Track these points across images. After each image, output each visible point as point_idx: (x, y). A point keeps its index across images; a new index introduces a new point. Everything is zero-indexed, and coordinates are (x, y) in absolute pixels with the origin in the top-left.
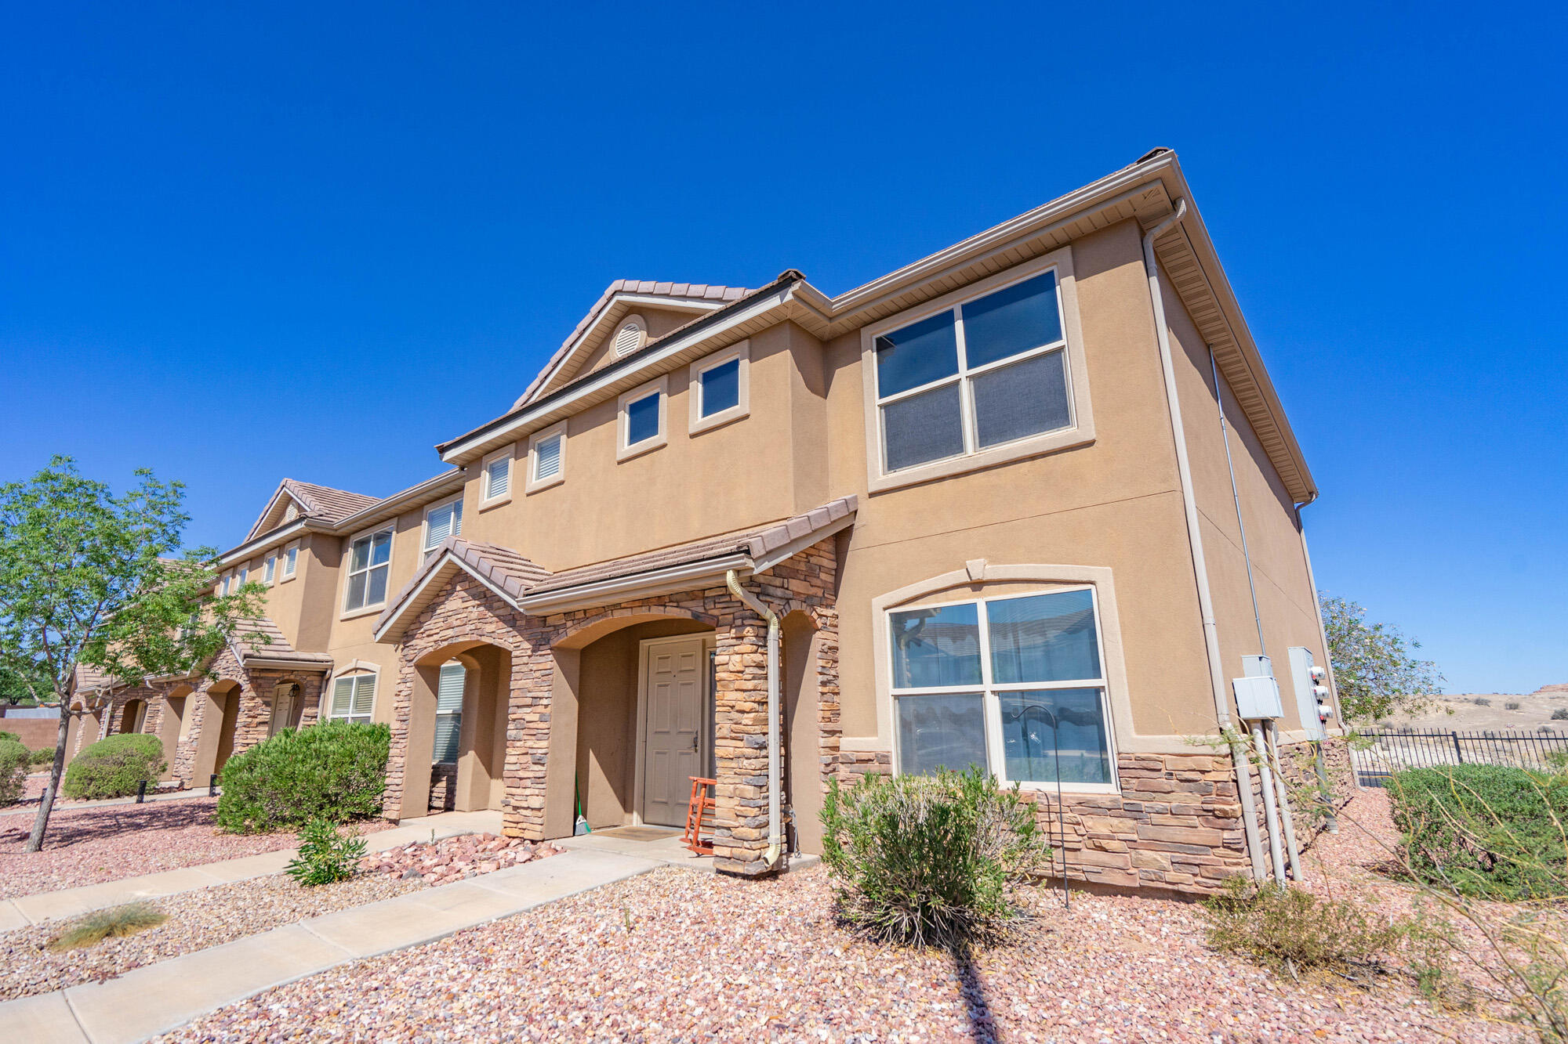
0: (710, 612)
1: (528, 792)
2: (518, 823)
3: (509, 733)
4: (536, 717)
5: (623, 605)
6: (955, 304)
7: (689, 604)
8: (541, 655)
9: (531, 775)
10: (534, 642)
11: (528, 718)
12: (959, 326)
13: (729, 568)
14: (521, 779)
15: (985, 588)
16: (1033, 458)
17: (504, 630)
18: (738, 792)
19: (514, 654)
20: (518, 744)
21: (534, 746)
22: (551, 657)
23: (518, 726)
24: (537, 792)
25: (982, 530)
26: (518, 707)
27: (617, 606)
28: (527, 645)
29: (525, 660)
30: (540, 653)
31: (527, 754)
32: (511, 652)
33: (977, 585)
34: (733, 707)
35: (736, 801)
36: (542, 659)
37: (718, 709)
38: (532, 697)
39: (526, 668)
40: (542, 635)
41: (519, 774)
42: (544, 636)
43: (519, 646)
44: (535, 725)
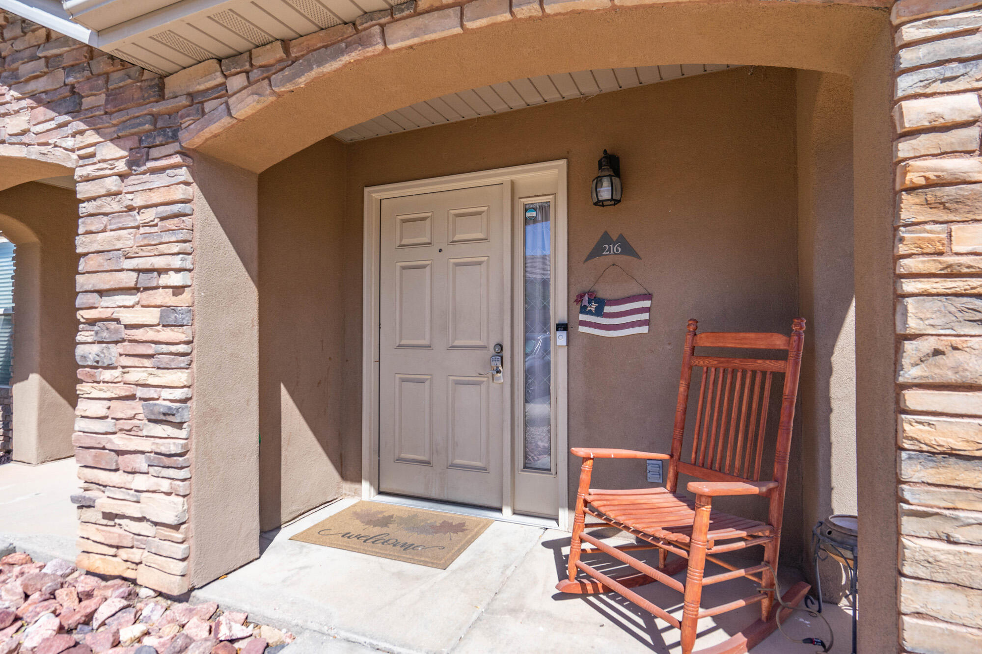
1: (140, 482)
3: (80, 350)
4: (152, 316)
8: (154, 171)
9: (148, 446)
10: (132, 143)
11: (127, 317)
14: (119, 453)
17: (52, 125)
19: (79, 172)
20: (107, 375)
21: (152, 381)
22: (184, 174)
23: (105, 335)
24: (165, 485)
26: (101, 293)
28: (111, 151)
29: (112, 184)
30: (150, 164)
31: (132, 397)
32: (73, 170)
36: (158, 180)
37: (909, 286)
38: (139, 271)
39: (114, 206)
40: (155, 123)
41: (110, 441)
42: (160, 124)
43: (93, 155)
44: (150, 334)
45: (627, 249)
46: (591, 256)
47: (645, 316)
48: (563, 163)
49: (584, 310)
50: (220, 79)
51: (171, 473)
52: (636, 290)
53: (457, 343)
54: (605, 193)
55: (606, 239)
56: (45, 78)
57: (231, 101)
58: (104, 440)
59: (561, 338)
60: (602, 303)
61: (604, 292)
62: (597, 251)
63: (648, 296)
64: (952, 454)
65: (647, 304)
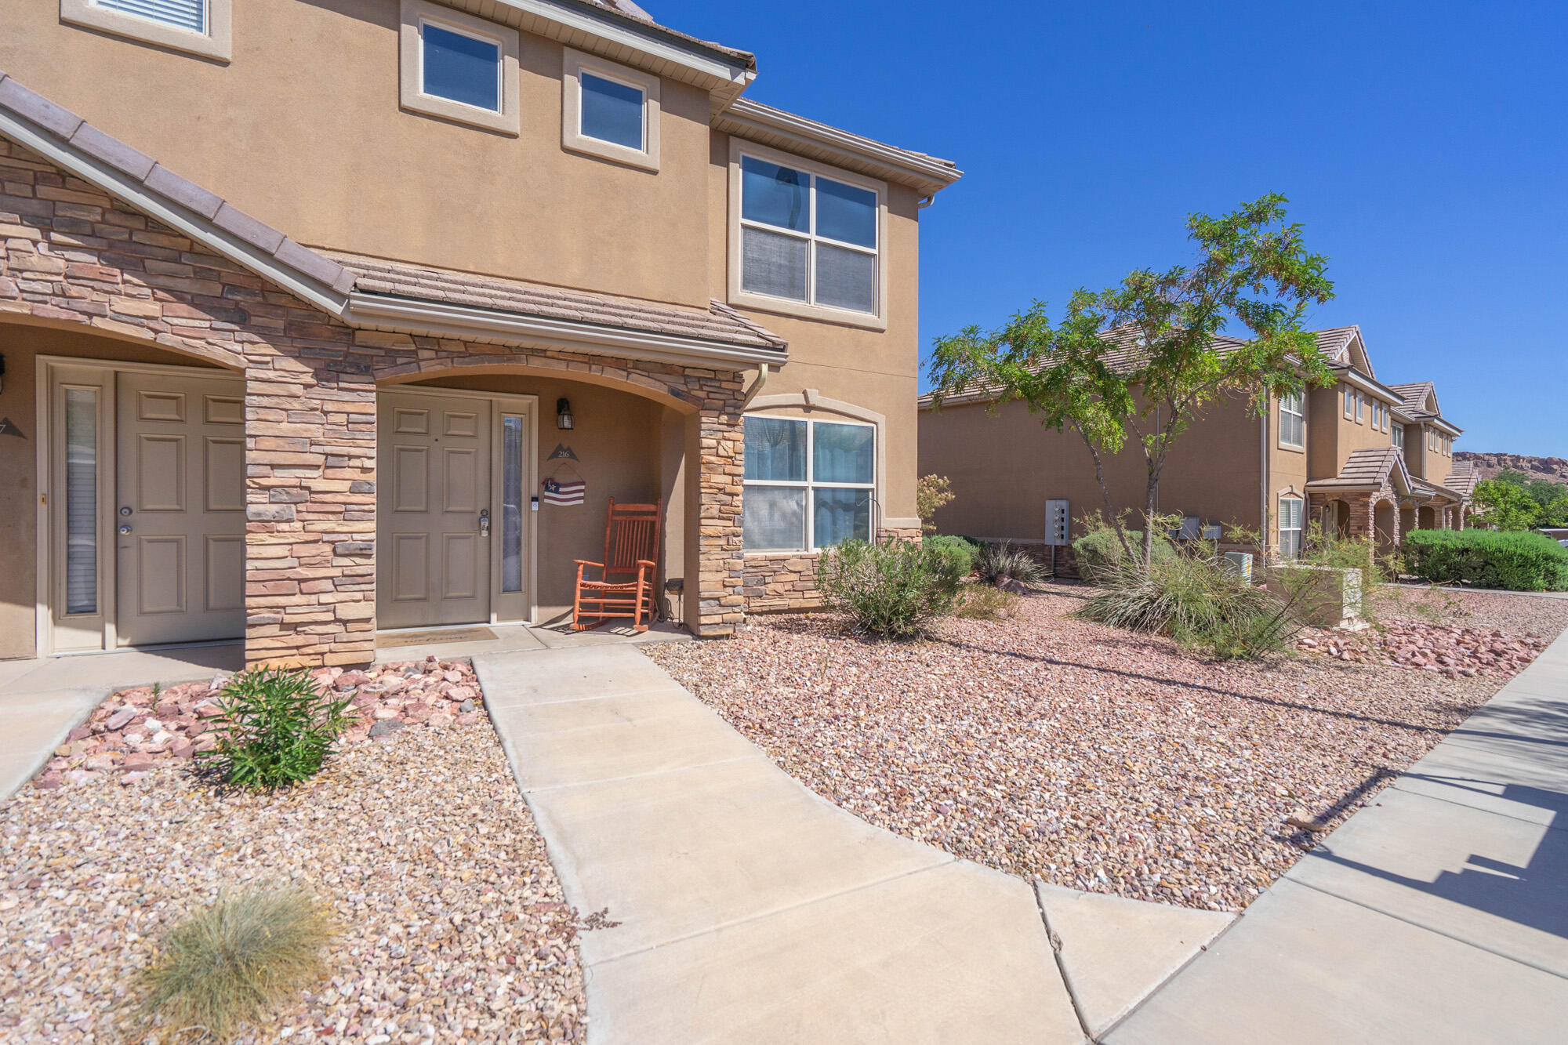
0: (693, 392)
1: (324, 598)
2: (298, 648)
3: (251, 508)
4: (341, 486)
5: (549, 354)
6: (813, 171)
7: (666, 378)
8: (340, 389)
9: (337, 572)
10: (320, 364)
11: (318, 485)
12: (813, 192)
13: (765, 361)
14: (300, 581)
15: (813, 412)
16: (850, 326)
18: (727, 566)
19: (250, 373)
20: (283, 527)
21: (338, 529)
22: (376, 397)
23: (285, 497)
24: (359, 596)
25: (814, 368)
26: (273, 467)
27: (542, 353)
28: (294, 366)
29: (298, 390)
30: (342, 385)
31: (316, 542)
32: (243, 371)
33: (808, 408)
34: (720, 489)
35: (726, 574)
36: (347, 396)
37: (703, 490)
38: (327, 455)
39: (296, 405)
40: (346, 357)
41: (297, 573)
42: (350, 359)
43: (267, 363)
44: (340, 498)
45: (572, 456)
46: (551, 457)
47: (582, 494)
48: (536, 397)
49: (547, 489)
50: (413, 347)
51: (363, 587)
52: (576, 479)
53: (450, 509)
54: (567, 423)
55: (560, 448)
56: (187, 281)
57: (422, 363)
58: (289, 573)
59: (535, 506)
60: (558, 486)
61: (559, 479)
62: (555, 455)
63: (583, 483)
64: (710, 536)
65: (583, 487)
